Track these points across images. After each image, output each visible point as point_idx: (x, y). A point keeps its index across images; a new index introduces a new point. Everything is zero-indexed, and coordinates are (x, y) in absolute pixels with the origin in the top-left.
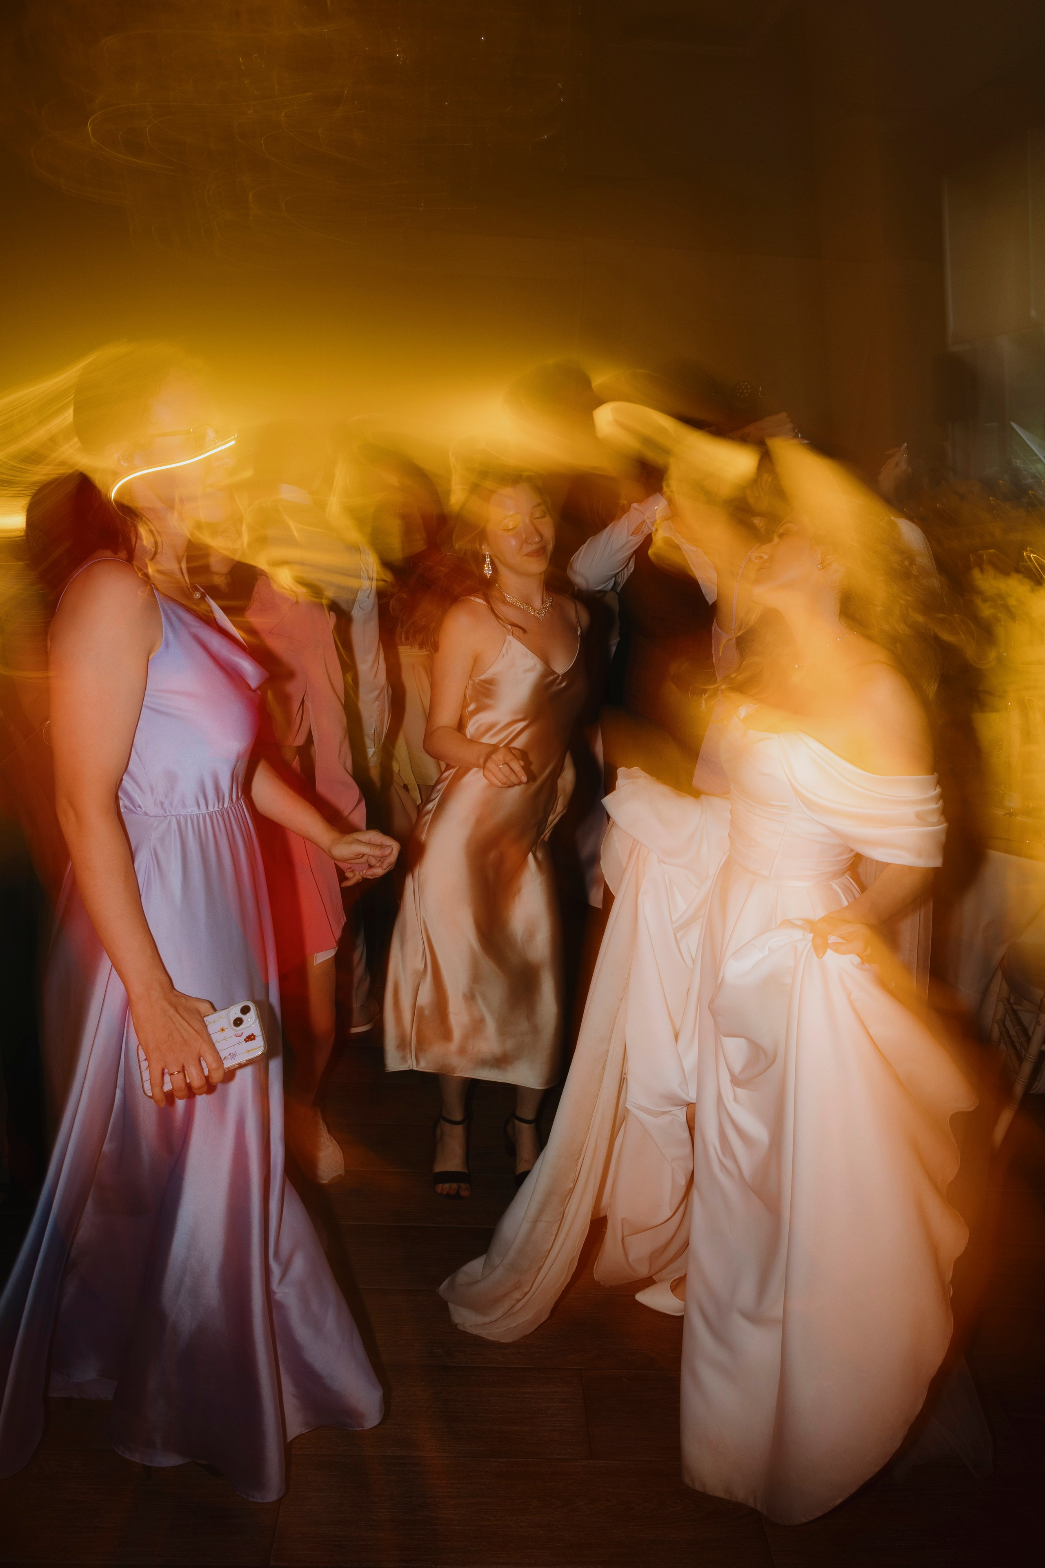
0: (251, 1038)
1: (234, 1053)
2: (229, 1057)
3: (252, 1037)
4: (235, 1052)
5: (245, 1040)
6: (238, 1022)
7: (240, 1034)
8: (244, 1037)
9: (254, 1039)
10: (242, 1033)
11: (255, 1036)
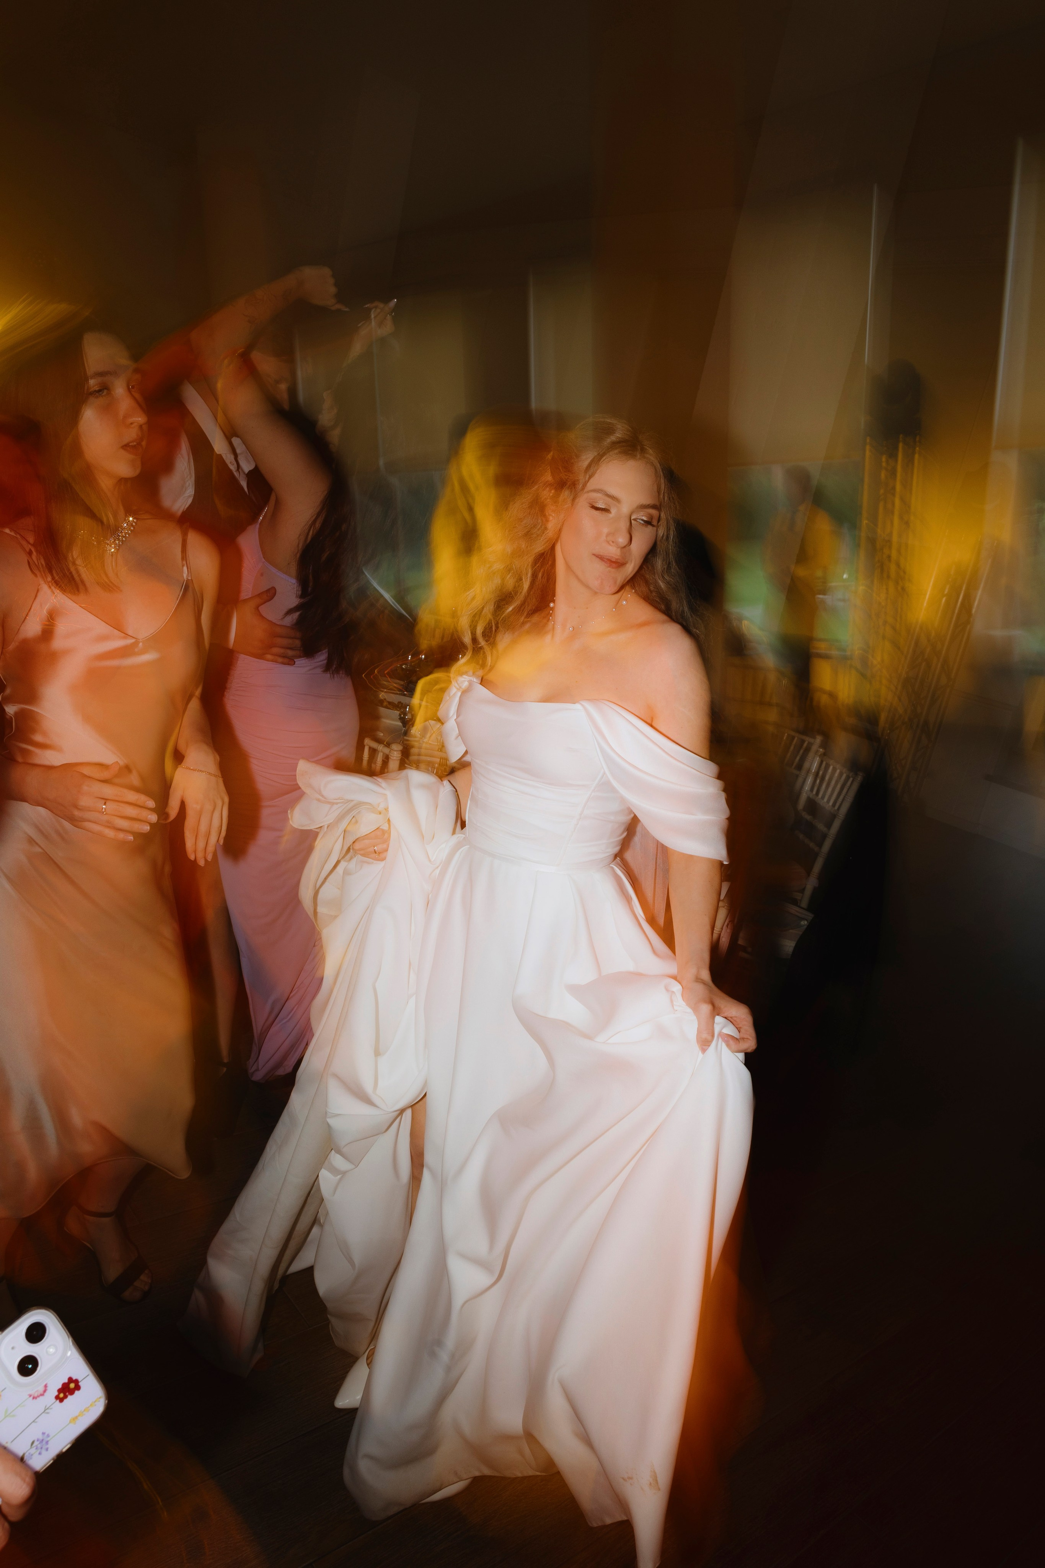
0: (69, 1388)
1: (41, 1437)
2: (33, 1451)
3: (72, 1385)
4: (43, 1434)
5: (57, 1397)
6: (28, 1366)
7: (41, 1389)
8: (53, 1391)
9: (78, 1387)
10: (46, 1386)
11: (76, 1382)
